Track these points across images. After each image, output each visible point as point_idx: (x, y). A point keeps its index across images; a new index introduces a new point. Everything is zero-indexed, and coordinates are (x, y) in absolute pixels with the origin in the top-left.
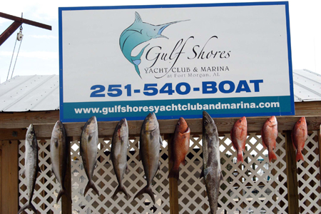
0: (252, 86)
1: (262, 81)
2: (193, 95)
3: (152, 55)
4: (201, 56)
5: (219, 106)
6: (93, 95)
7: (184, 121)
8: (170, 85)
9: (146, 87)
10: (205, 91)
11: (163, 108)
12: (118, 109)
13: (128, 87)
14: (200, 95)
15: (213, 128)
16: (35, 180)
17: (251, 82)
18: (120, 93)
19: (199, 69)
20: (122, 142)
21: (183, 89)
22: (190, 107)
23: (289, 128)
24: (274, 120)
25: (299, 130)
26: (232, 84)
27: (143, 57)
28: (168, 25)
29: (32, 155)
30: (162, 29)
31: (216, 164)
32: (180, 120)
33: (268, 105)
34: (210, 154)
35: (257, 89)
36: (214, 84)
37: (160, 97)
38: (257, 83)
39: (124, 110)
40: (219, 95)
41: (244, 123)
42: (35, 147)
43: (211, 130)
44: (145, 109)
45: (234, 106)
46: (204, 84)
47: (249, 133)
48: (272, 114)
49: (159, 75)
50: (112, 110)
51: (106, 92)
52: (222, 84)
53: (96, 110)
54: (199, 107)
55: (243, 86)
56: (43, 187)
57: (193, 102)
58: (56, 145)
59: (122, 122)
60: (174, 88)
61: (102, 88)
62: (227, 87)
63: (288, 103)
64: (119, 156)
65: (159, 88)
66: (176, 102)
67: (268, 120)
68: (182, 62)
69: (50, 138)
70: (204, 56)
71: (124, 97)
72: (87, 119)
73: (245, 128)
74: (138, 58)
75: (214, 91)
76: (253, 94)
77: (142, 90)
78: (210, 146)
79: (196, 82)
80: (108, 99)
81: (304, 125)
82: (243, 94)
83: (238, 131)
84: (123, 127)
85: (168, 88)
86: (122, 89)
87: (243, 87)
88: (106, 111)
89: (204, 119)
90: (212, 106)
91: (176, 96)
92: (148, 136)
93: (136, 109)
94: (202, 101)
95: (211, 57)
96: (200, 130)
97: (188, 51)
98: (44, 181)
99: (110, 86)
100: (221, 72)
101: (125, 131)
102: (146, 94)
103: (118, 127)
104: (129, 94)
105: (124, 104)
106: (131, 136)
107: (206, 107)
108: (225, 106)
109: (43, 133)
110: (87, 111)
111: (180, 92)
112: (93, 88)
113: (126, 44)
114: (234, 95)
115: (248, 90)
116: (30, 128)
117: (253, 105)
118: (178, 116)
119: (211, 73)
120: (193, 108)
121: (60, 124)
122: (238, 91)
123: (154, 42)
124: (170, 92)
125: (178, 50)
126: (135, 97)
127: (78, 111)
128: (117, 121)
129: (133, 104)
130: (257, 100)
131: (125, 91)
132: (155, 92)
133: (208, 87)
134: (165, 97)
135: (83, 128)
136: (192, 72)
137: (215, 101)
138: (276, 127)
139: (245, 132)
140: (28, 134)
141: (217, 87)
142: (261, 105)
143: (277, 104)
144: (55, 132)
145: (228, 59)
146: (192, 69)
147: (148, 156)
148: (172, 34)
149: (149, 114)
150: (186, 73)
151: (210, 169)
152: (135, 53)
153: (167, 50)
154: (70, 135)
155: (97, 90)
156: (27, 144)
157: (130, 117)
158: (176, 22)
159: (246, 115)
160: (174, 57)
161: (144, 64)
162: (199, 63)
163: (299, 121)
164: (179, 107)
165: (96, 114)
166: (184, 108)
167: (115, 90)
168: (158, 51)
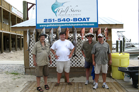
0: (87, 19)
1: (89, 18)
2: (71, 22)
3: (60, 11)
4: (73, 11)
5: (77, 25)
6: (44, 22)
7: (68, 28)
8: (65, 19)
9: (58, 19)
10: (74, 21)
11: (63, 25)
13: (54, 20)
14: (72, 22)
16: (29, 44)
18: (51, 21)
19: (73, 15)
20: (51, 34)
21: (68, 20)
22: (70, 25)
23: (96, 31)
24: (92, 29)
25: (99, 32)
26: (81, 19)
27: (58, 11)
28: (64, 3)
29: (29, 37)
30: (63, 4)
31: (76, 40)
32: (67, 28)
33: (91, 25)
34: (74, 37)
35: (88, 20)
36: (76, 19)
37: (62, 22)
38: (88, 19)
39: (52, 26)
40: (78, 22)
41: (84, 29)
42: (29, 35)
44: (58, 25)
45: (82, 25)
46: (74, 19)
47: (85, 32)
48: (92, 27)
49: (62, 16)
50: (49, 26)
51: (48, 21)
52: (79, 19)
53: (45, 26)
55: (84, 19)
57: (71, 23)
58: (35, 34)
59: (51, 29)
60: (66, 20)
61: (47, 20)
62: (80, 20)
63: (96, 24)
64: (51, 37)
65: (62, 20)
66: (66, 23)
67: (91, 28)
68: (68, 13)
69: (33, 33)
70: (74, 11)
71: (52, 22)
72: (42, 28)
73: (84, 31)
74: (56, 12)
75: (76, 21)
76: (87, 22)
77: (57, 20)
78: (74, 35)
79: (72, 18)
80: (48, 23)
81: (100, 30)
82: (84, 22)
83: (82, 31)
84: (52, 30)
85: (64, 20)
86: (52, 20)
88: (48, 26)
89: (73, 28)
90: (76, 25)
91: (66, 22)
92: (58, 32)
93: (55, 25)
94: (73, 23)
95: (76, 11)
96: (72, 31)
97: (70, 10)
98: (31, 44)
99: (49, 19)
100: (78, 16)
101: (52, 31)
102: (58, 21)
103: (50, 30)
104: (54, 21)
105: (52, 24)
106: (54, 33)
107: (74, 25)
108: (80, 25)
110: (43, 26)
111: (67, 21)
112: (44, 20)
113: (53, 8)
114: (82, 22)
115: (86, 20)
116: (28, 30)
117: (87, 25)
118: (66, 27)
119: (76, 16)
120: (71, 25)
121: (36, 29)
122: (83, 21)
123: (60, 8)
124: (65, 21)
126: (55, 22)
127: (40, 26)
128: (50, 28)
129: (55, 24)
130: (88, 23)
131: (53, 21)
132: (61, 21)
133: (75, 19)
136: (70, 15)
137: (77, 23)
138: (92, 30)
140: (28, 32)
142: (89, 25)
143: (93, 24)
144: (34, 31)
145: (81, 12)
146: (71, 15)
147: (58, 37)
148: (66, 5)
149: (59, 27)
150: (69, 16)
151: (74, 41)
152: (55, 11)
154: (38, 32)
155: (45, 20)
157: (54, 27)
160: (66, 11)
161: (58, 13)
162: (72, 13)
163: (99, 29)
165: (45, 27)
166: (68, 25)
167: (50, 20)
168: (62, 10)
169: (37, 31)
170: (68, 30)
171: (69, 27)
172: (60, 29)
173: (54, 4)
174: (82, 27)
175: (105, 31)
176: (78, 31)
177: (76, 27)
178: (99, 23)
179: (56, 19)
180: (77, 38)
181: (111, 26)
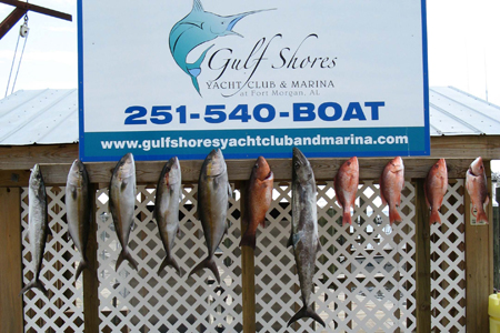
0: (367, 111)
1: (382, 104)
2: (278, 123)
3: (218, 62)
4: (292, 64)
5: (317, 141)
6: (129, 121)
7: (264, 161)
8: (244, 108)
9: (209, 109)
10: (297, 118)
11: (233, 142)
12: (166, 142)
13: (182, 110)
14: (289, 123)
15: (308, 173)
16: (43, 247)
17: (367, 104)
18: (169, 118)
19: (289, 84)
20: (171, 192)
21: (264, 113)
22: (274, 141)
24: (399, 163)
25: (436, 179)
26: (337, 107)
27: (204, 65)
28: (246, 14)
29: (39, 210)
30: (234, 22)
31: (312, 227)
32: (259, 161)
33: (390, 140)
34: (303, 212)
35: (375, 116)
36: (311, 106)
37: (229, 125)
38: (375, 107)
39: (175, 144)
40: (318, 123)
41: (355, 166)
42: (44, 199)
43: (305, 177)
44: (207, 143)
45: (340, 141)
46: (297, 106)
47: (361, 181)
48: (396, 155)
49: (228, 92)
50: (156, 144)
51: (148, 117)
52: (323, 107)
53: (133, 144)
54: (287, 141)
55: (355, 110)
56: (58, 256)
57: (279, 133)
58: (74, 195)
59: (172, 162)
60: (250, 112)
61: (143, 111)
62: (330, 112)
63: (421, 138)
64: (167, 213)
65: (228, 111)
66: (254, 133)
67: (391, 162)
68: (263, 74)
69: (65, 185)
70: (297, 64)
71: (175, 125)
72: (119, 158)
73: (356, 175)
74: (197, 66)
75: (312, 117)
76: (369, 123)
77: (203, 115)
78: (303, 200)
79: (283, 104)
80: (150, 127)
81: (443, 171)
82: (354, 123)
83: (346, 178)
84: (173, 171)
85: (241, 112)
86: (173, 112)
87: (354, 112)
88: (147, 145)
89: (295, 159)
90: (307, 141)
91: (253, 124)
92: (211, 183)
93: (193, 143)
94: (293, 133)
95: (307, 65)
96: (289, 176)
97: (272, 56)
99: (155, 109)
100: (321, 90)
101: (176, 176)
102: (209, 120)
103: (166, 170)
104: (183, 120)
105: (174, 135)
106: (186, 183)
107: (298, 142)
108: (328, 140)
109: (55, 177)
110: (120, 145)
111: (259, 118)
112: (129, 110)
114: (340, 123)
115: (361, 116)
116: (34, 170)
117: (369, 140)
118: (255, 154)
119: (307, 91)
120: (279, 143)
121: (79, 165)
122: (347, 118)
123: (220, 43)
124: (245, 118)
125: (257, 55)
126: (191, 125)
127: (106, 145)
128: (165, 159)
129: (188, 135)
130: (375, 132)
131: (176, 116)
132: (222, 117)
133: (302, 111)
134: (237, 125)
135: (114, 171)
136: (278, 88)
137: (312, 133)
138: (402, 174)
139: (356, 180)
140: (32, 179)
141: (316, 111)
142: (380, 140)
143: (404, 139)
144: (73, 177)
145: (333, 69)
146: (278, 84)
147: (210, 213)
148: (249, 31)
149: (213, 151)
150: (270, 90)
151: (302, 234)
152: (191, 58)
153: (241, 54)
154: (94, 181)
155: (134, 115)
156: (31, 193)
157: (184, 154)
158: (253, 12)
159: (358, 155)
160: (251, 65)
161: (206, 75)
162: (288, 74)
163: (436, 164)
164: (258, 141)
165: (132, 150)
166: (264, 142)
167: (162, 114)
168: (228, 55)
169: (85, 172)
170: (267, 168)
171: (272, 152)
172: (219, 166)
173: (180, 23)
174: (346, 153)
175: (469, 177)
176: (323, 175)
177: (312, 151)
179: (196, 105)
180: (315, 219)
181: (494, 147)
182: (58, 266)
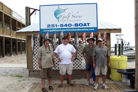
1: (90, 23)
2: (72, 27)
3: (62, 17)
4: (74, 17)
5: (79, 30)
6: (48, 27)
7: (70, 33)
8: (66, 24)
10: (75, 26)
11: (65, 30)
12: (54, 30)
13: (56, 25)
17: (87, 23)
18: (54, 26)
19: (74, 20)
20: (54, 38)
21: (70, 25)
22: (71, 30)
23: (96, 35)
24: (92, 33)
25: (99, 36)
26: (82, 24)
28: (66, 9)
29: (33, 42)
30: (65, 10)
31: (77, 44)
32: (69, 33)
33: (91, 29)
35: (88, 26)
36: (78, 24)
37: (64, 27)
38: (88, 24)
39: (55, 31)
40: (79, 27)
41: (85, 34)
42: (34, 39)
44: (60, 30)
45: (82, 30)
46: (75, 24)
47: (86, 36)
48: (92, 32)
49: (64, 22)
50: (52, 31)
51: (51, 26)
52: (80, 24)
53: (48, 31)
54: (74, 30)
55: (85, 25)
57: (72, 29)
58: (39, 39)
59: (54, 34)
60: (67, 25)
61: (50, 25)
65: (64, 25)
66: (68, 29)
67: (91, 33)
68: (70, 19)
69: (37, 38)
71: (55, 27)
72: (46, 33)
73: (85, 35)
74: (59, 18)
75: (78, 26)
76: (87, 27)
77: (60, 26)
78: (76, 39)
80: (51, 28)
81: (100, 34)
82: (85, 27)
83: (83, 36)
84: (55, 35)
85: (66, 25)
86: (55, 25)
88: (51, 31)
89: (74, 33)
90: (77, 30)
91: (68, 27)
92: (61, 37)
93: (58, 30)
94: (75, 28)
95: (77, 17)
96: (74, 36)
97: (71, 16)
99: (52, 25)
100: (79, 21)
101: (55, 36)
102: (61, 27)
105: (55, 29)
106: (57, 37)
107: (76, 30)
108: (81, 30)
109: (36, 36)
110: (46, 31)
112: (48, 25)
113: (56, 14)
114: (83, 27)
116: (32, 35)
117: (87, 30)
118: (68, 32)
119: (77, 21)
123: (63, 14)
124: (67, 26)
125: (69, 16)
126: (58, 27)
127: (44, 31)
128: (53, 33)
130: (88, 28)
131: (55, 26)
132: (63, 26)
134: (65, 27)
135: (45, 35)
137: (78, 28)
138: (93, 35)
140: (32, 36)
141: (78, 25)
142: (89, 30)
143: (93, 29)
144: (38, 36)
145: (81, 18)
149: (61, 32)
150: (71, 21)
151: (76, 45)
152: (58, 16)
154: (42, 37)
155: (49, 26)
156: (32, 39)
157: (56, 32)
160: (68, 17)
161: (60, 19)
162: (74, 19)
163: (99, 33)
164: (69, 30)
165: (48, 32)
166: (70, 30)
168: (64, 16)
169: (41, 35)
170: (70, 34)
171: (71, 32)
172: (62, 34)
173: (56, 11)
174: (83, 32)
175: (104, 36)
176: (79, 35)
177: (77, 31)
178: (98, 28)
179: (59, 24)
180: (78, 43)
181: (110, 31)
182: (37, 50)
